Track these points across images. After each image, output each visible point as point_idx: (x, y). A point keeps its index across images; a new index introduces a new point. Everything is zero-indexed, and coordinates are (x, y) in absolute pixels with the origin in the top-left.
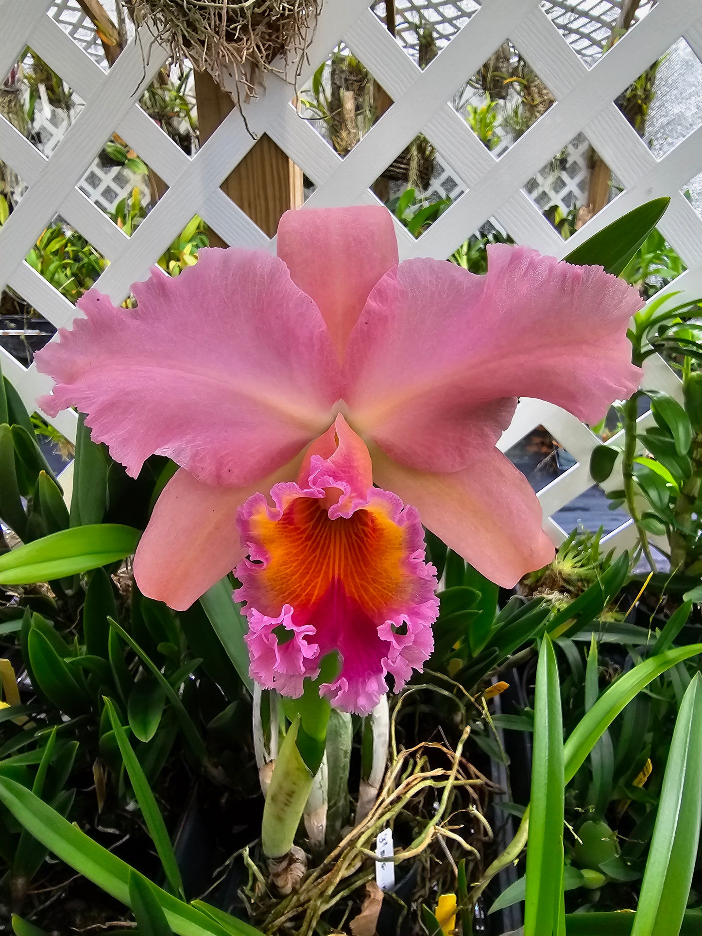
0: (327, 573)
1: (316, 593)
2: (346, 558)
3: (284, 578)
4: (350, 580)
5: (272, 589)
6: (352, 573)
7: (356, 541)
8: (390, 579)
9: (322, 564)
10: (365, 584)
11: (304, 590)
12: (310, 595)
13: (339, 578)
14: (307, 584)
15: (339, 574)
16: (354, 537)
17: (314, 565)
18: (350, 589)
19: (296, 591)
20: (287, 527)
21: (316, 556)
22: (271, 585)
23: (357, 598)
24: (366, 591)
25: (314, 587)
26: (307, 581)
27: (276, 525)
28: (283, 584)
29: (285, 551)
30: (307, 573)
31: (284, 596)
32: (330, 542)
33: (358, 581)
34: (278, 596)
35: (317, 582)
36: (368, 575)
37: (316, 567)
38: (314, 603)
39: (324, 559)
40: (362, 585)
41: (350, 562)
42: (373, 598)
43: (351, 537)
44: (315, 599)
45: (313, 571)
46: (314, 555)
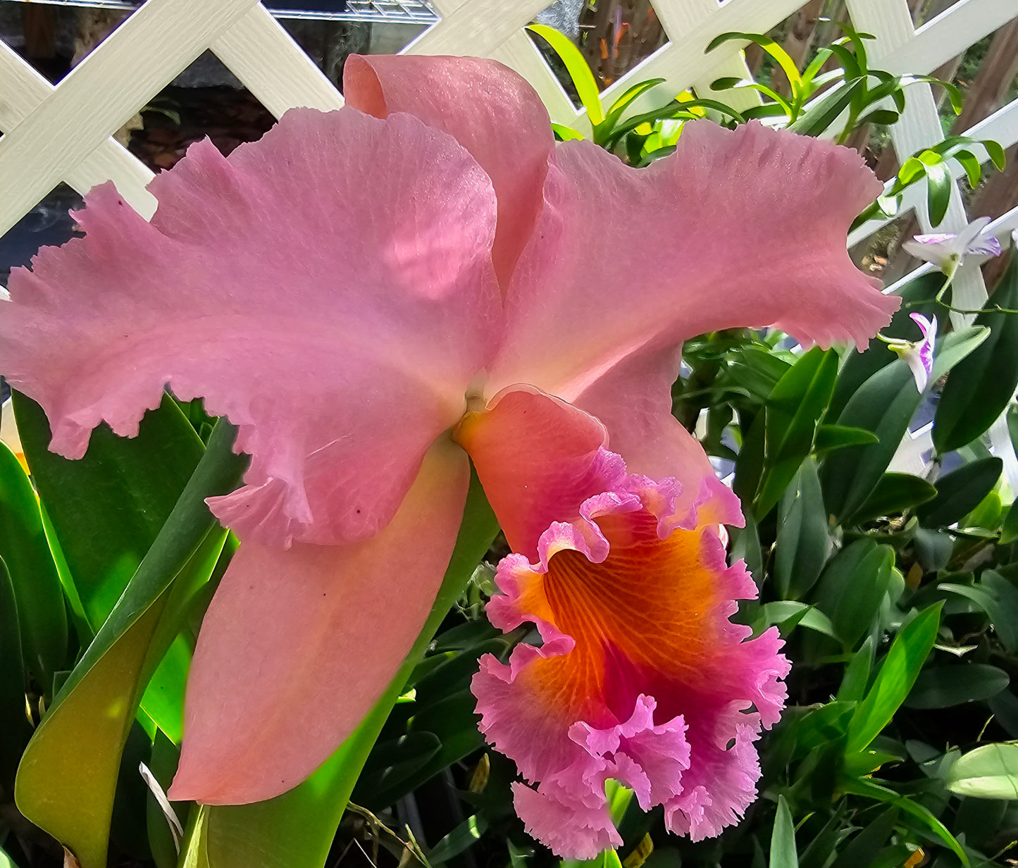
0: (590, 637)
1: (596, 672)
2: (599, 607)
4: (626, 638)
5: (543, 688)
6: (622, 627)
7: (596, 578)
8: (693, 616)
10: (652, 636)
11: (584, 673)
12: (593, 679)
13: (610, 641)
14: (584, 663)
15: (606, 634)
16: (590, 575)
18: (632, 650)
22: (540, 681)
23: (650, 662)
24: (661, 646)
25: (591, 664)
31: (564, 693)
32: (563, 589)
33: (640, 636)
34: (554, 695)
35: (590, 658)
36: (654, 622)
38: (601, 688)
39: (575, 618)
40: (651, 640)
42: (676, 654)
43: (586, 575)
44: (601, 683)
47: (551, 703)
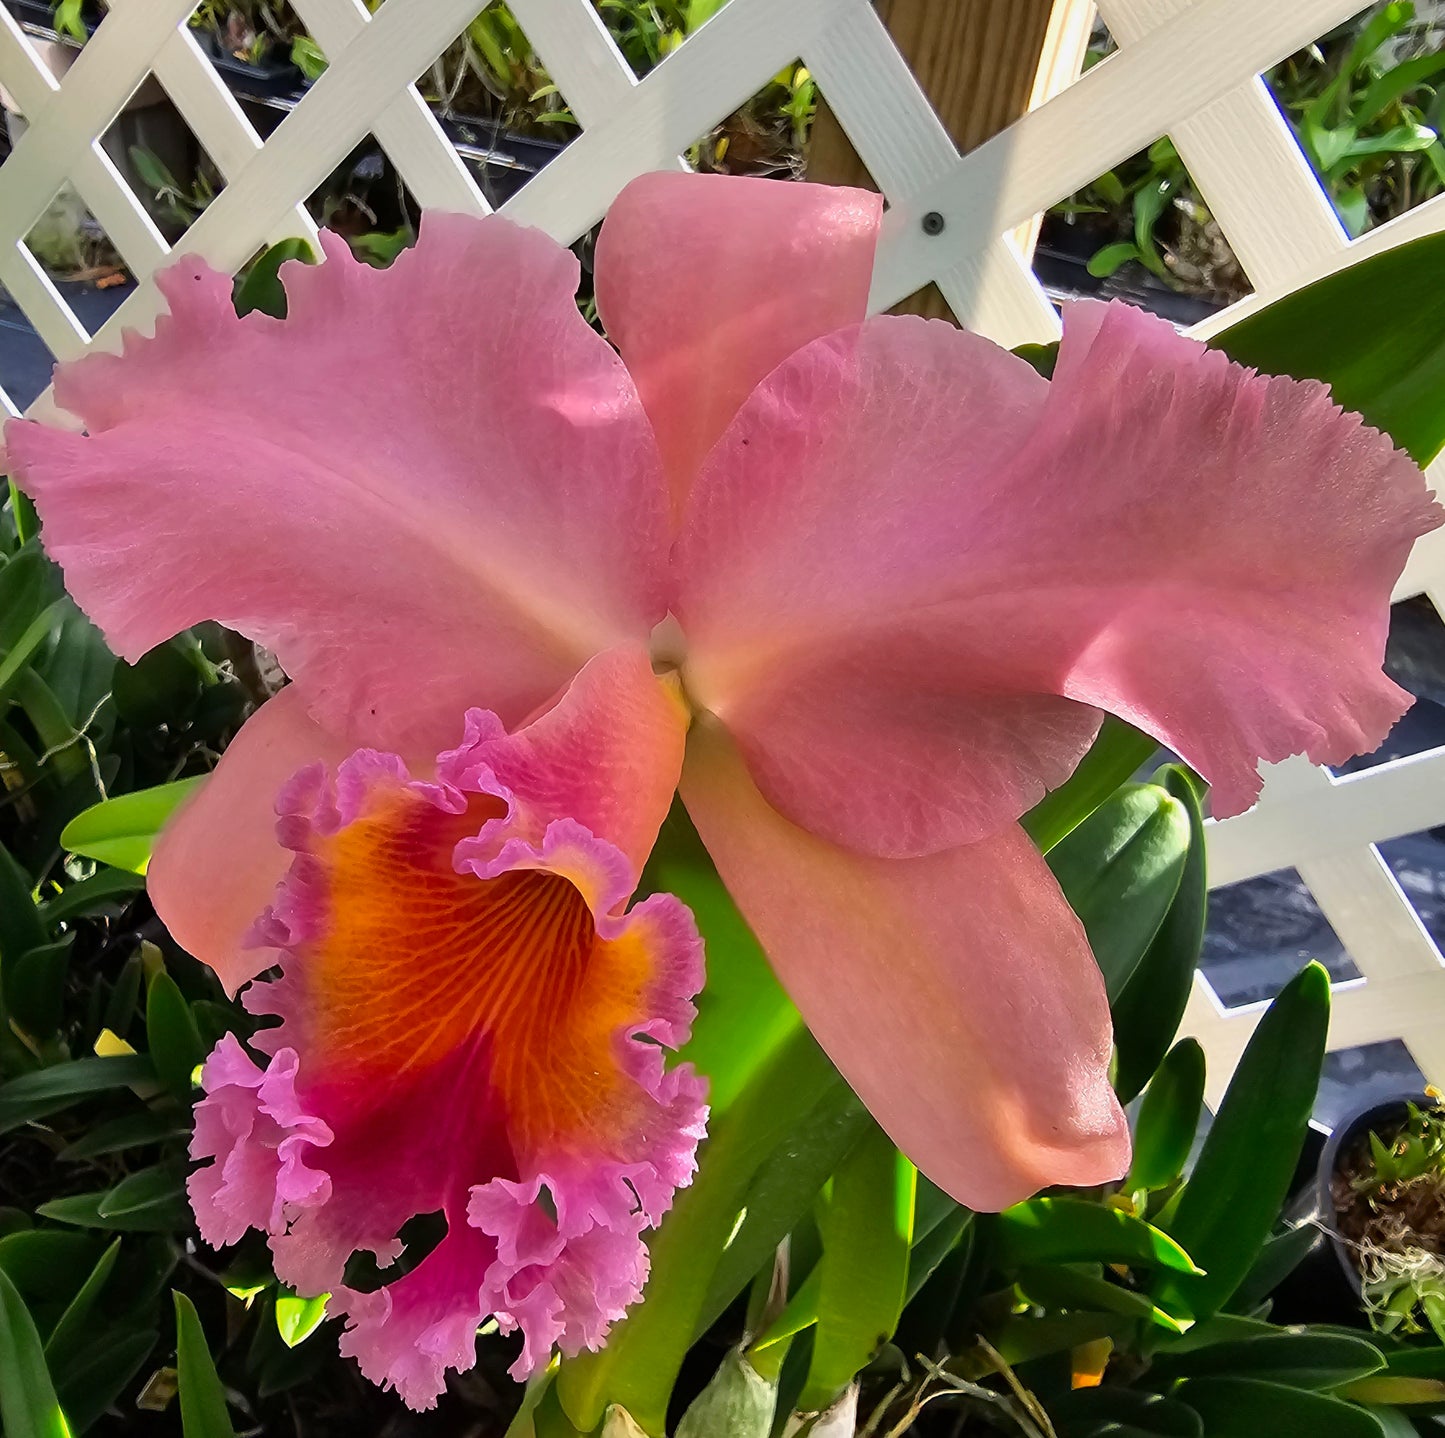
0: (469, 1009)
1: (421, 1050)
2: (531, 989)
3: (359, 989)
4: (512, 1044)
5: (328, 1008)
6: (526, 1026)
7: (573, 953)
9: (469, 986)
11: (395, 1032)
12: (406, 1050)
13: (491, 1033)
14: (411, 1022)
15: (496, 1023)
16: (574, 945)
17: (446, 983)
18: (503, 1066)
19: (377, 1029)
20: (404, 869)
21: (465, 960)
22: (328, 995)
23: (508, 1095)
25: (424, 1034)
26: (411, 1014)
27: (372, 854)
28: (350, 1003)
29: (378, 924)
30: (420, 995)
31: (345, 1033)
32: (512, 940)
33: (526, 1051)
34: (335, 1027)
35: (434, 1026)
36: (550, 1047)
37: (450, 987)
38: (407, 1073)
39: (480, 975)
40: (529, 1067)
41: (536, 1001)
42: (536, 1108)
43: (568, 941)
44: (415, 1066)
45: (438, 996)
46: (461, 957)
47: (326, 1033)
